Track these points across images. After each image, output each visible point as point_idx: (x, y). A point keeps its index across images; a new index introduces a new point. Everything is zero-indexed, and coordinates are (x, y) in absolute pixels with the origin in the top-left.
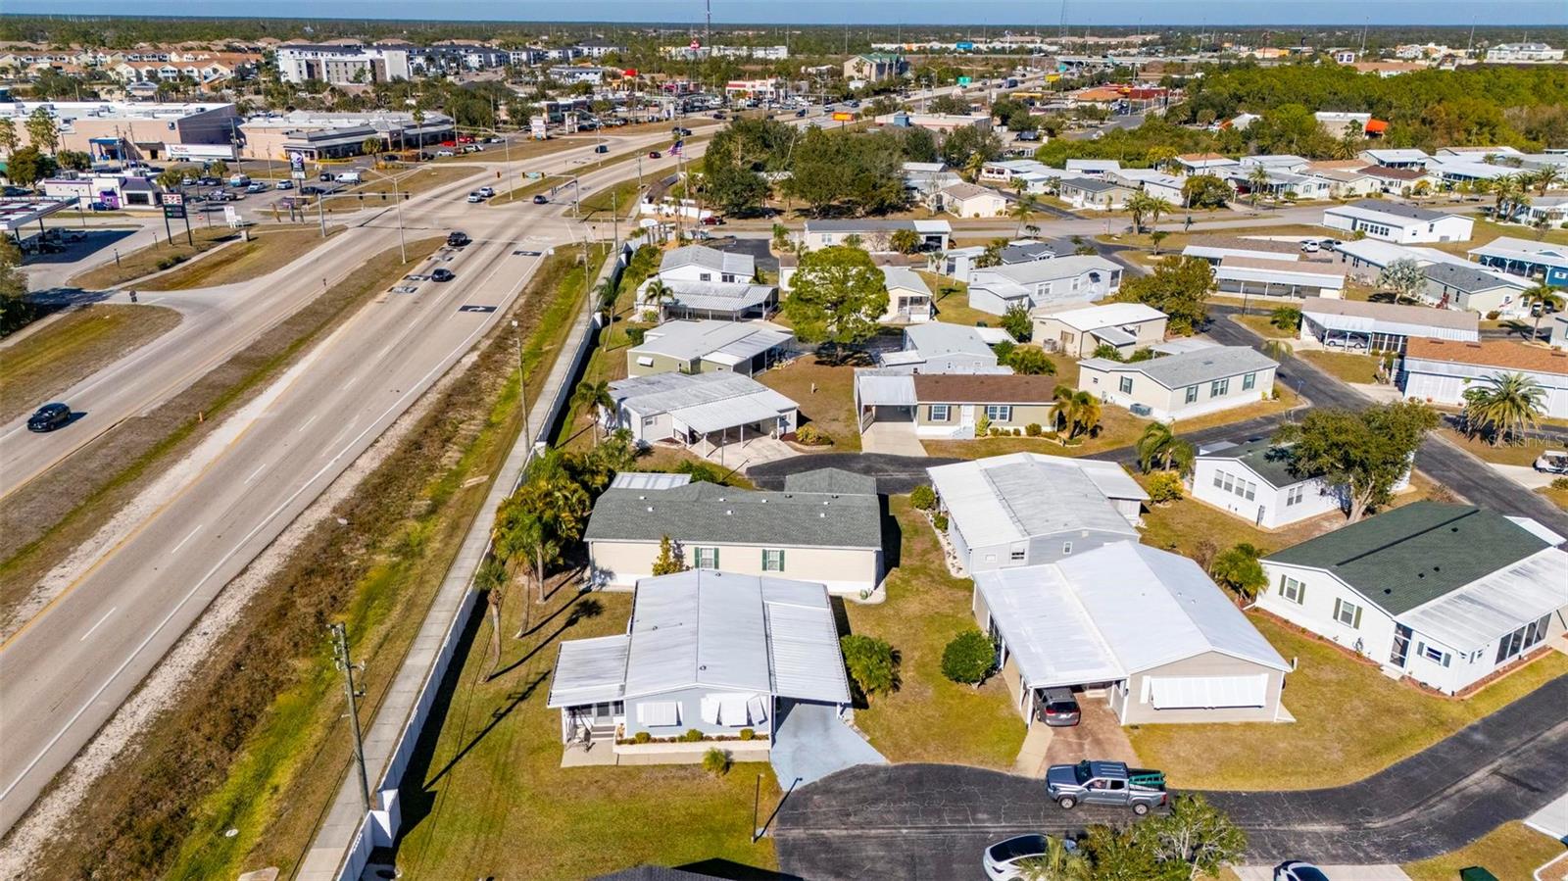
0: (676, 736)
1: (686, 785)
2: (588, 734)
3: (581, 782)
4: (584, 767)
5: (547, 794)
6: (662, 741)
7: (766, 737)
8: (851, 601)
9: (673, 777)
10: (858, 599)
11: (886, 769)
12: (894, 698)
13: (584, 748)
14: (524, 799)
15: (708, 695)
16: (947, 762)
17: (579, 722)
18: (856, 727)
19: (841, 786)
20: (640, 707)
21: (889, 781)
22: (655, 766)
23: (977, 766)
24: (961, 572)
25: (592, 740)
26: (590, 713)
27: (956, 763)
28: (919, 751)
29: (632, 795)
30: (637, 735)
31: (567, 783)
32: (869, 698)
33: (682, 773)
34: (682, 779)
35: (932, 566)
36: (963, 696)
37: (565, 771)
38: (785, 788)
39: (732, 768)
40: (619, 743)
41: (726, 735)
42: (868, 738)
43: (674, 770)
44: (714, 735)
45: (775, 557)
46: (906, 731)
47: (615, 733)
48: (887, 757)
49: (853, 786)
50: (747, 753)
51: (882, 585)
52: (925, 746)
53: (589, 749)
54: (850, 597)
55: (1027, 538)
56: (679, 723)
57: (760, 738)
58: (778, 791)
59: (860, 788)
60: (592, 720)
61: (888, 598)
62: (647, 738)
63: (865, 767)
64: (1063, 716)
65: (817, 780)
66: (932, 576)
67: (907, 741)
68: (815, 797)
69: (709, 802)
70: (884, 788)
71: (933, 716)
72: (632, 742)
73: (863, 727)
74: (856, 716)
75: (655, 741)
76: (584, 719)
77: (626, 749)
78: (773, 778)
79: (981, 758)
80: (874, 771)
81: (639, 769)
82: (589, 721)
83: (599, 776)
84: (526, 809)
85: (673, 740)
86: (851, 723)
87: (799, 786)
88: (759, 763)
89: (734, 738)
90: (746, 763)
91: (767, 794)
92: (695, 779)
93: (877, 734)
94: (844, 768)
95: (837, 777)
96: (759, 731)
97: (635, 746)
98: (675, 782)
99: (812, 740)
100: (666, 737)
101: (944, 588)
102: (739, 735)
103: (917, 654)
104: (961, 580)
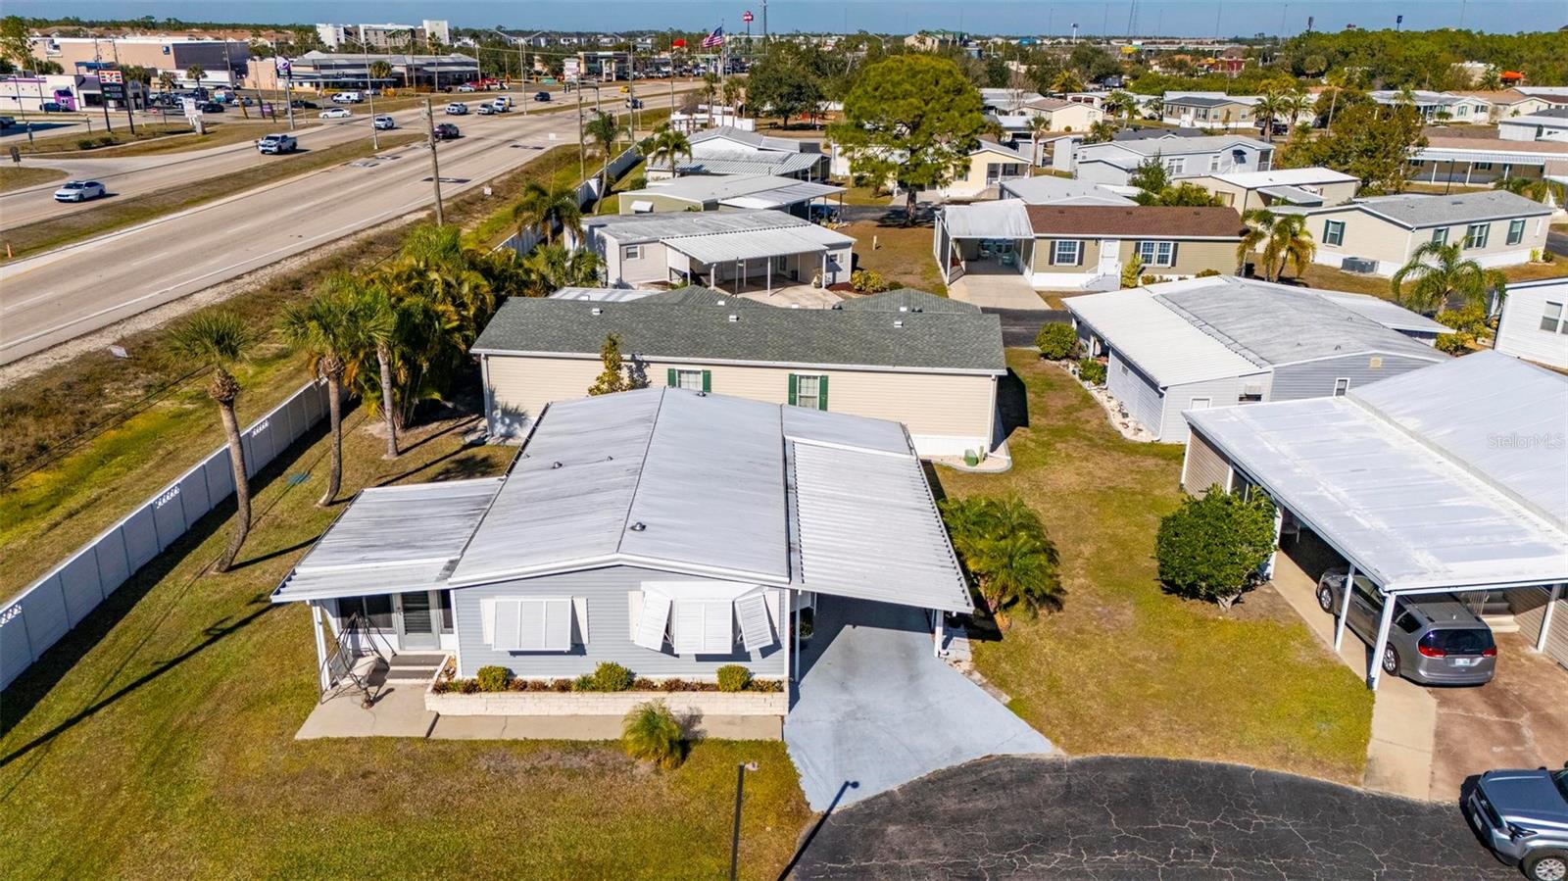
0: (573, 677)
1: (578, 789)
2: (380, 671)
3: (328, 774)
4: (348, 741)
5: (240, 800)
6: (540, 687)
7: (777, 687)
8: (948, 468)
9: (552, 770)
10: (963, 466)
11: (1056, 768)
12: (1053, 623)
13: (360, 698)
14: (181, 812)
15: (644, 585)
16: (1198, 757)
17: (364, 643)
18: (977, 676)
19: (951, 804)
20: (488, 607)
21: (1067, 797)
22: (516, 742)
23: (1273, 768)
24: (1140, 434)
25: (390, 682)
26: (389, 624)
27: (1221, 759)
28: (1128, 730)
29: (442, 809)
30: (482, 673)
31: (295, 778)
32: (1001, 620)
33: (575, 761)
34: (572, 774)
35: (1088, 427)
36: (1201, 622)
37: (300, 747)
38: (818, 805)
39: (695, 752)
40: (440, 689)
41: (686, 678)
42: (1008, 699)
43: (556, 754)
44: (658, 679)
45: (811, 389)
46: (1091, 687)
47: (440, 669)
48: (1056, 742)
49: (981, 804)
50: (731, 721)
51: (1002, 447)
52: (1140, 719)
53: (371, 702)
54: (946, 462)
55: (1270, 368)
56: (578, 648)
57: (763, 687)
58: (800, 810)
59: (1001, 808)
60: (393, 639)
61: (1016, 467)
62: (506, 681)
63: (1006, 761)
64: (1461, 662)
65: (894, 787)
66: (1090, 440)
67: (1096, 708)
68: (892, 829)
69: (629, 834)
70: (1058, 811)
71: (1146, 659)
72: (470, 688)
73: (994, 678)
74: (977, 654)
75: (523, 687)
76: (376, 638)
77: (455, 705)
78: (788, 778)
79: (1280, 751)
80: (1030, 771)
81: (474, 748)
82: (387, 642)
83: (376, 761)
84: (175, 835)
85: (564, 687)
86: (966, 666)
87: (850, 799)
88: (760, 743)
89: (703, 687)
90: (728, 743)
91: (771, 818)
92: (602, 774)
93: (1027, 691)
94: (957, 763)
95: (942, 781)
96: (762, 670)
97: (475, 696)
98: (553, 780)
99: (881, 698)
100: (547, 678)
101: (1115, 453)
102: (714, 679)
103: (1087, 550)
104: (1143, 444)
